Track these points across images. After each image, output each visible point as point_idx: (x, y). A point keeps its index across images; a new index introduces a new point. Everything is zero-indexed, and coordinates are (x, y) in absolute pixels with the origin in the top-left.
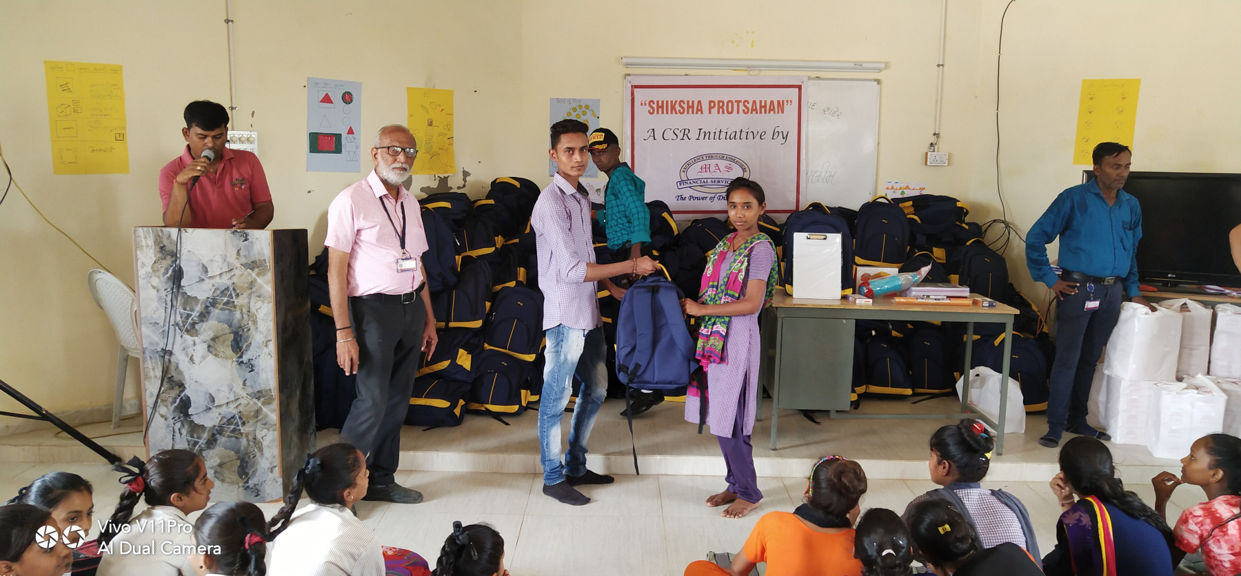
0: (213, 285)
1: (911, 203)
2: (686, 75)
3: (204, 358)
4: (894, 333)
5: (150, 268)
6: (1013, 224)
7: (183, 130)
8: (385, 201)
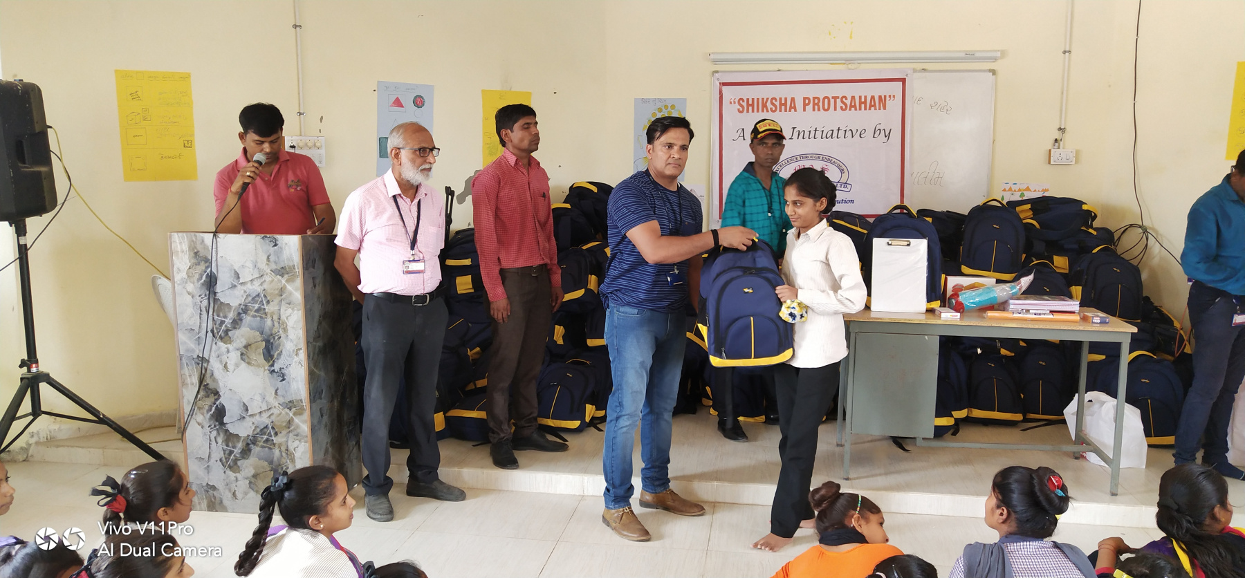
0: (245, 292)
1: (1029, 206)
2: (779, 70)
3: (237, 365)
4: (1003, 352)
5: (185, 273)
6: (1153, 229)
7: (239, 134)
8: (399, 200)
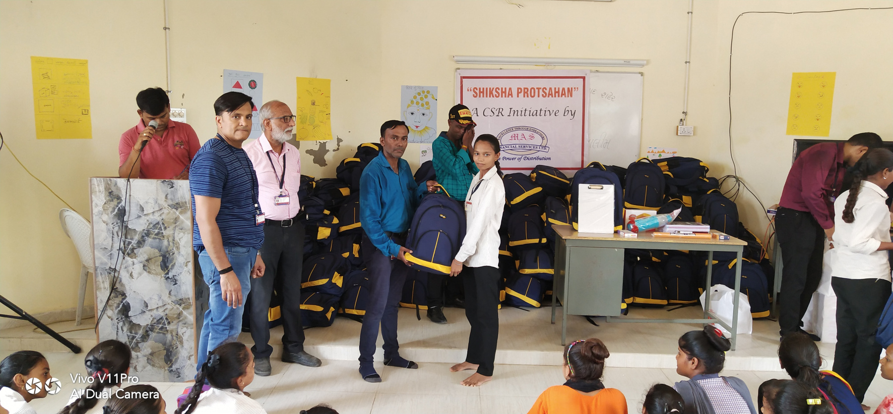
1: (666, 163)
2: (501, 69)
3: (140, 274)
4: (654, 259)
5: (101, 208)
6: (743, 179)
7: (138, 111)
8: (271, 155)
